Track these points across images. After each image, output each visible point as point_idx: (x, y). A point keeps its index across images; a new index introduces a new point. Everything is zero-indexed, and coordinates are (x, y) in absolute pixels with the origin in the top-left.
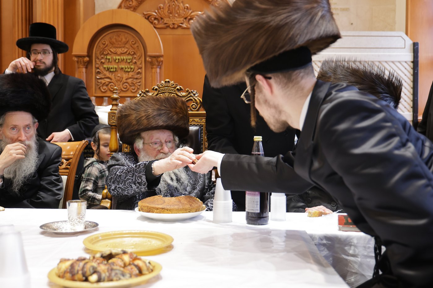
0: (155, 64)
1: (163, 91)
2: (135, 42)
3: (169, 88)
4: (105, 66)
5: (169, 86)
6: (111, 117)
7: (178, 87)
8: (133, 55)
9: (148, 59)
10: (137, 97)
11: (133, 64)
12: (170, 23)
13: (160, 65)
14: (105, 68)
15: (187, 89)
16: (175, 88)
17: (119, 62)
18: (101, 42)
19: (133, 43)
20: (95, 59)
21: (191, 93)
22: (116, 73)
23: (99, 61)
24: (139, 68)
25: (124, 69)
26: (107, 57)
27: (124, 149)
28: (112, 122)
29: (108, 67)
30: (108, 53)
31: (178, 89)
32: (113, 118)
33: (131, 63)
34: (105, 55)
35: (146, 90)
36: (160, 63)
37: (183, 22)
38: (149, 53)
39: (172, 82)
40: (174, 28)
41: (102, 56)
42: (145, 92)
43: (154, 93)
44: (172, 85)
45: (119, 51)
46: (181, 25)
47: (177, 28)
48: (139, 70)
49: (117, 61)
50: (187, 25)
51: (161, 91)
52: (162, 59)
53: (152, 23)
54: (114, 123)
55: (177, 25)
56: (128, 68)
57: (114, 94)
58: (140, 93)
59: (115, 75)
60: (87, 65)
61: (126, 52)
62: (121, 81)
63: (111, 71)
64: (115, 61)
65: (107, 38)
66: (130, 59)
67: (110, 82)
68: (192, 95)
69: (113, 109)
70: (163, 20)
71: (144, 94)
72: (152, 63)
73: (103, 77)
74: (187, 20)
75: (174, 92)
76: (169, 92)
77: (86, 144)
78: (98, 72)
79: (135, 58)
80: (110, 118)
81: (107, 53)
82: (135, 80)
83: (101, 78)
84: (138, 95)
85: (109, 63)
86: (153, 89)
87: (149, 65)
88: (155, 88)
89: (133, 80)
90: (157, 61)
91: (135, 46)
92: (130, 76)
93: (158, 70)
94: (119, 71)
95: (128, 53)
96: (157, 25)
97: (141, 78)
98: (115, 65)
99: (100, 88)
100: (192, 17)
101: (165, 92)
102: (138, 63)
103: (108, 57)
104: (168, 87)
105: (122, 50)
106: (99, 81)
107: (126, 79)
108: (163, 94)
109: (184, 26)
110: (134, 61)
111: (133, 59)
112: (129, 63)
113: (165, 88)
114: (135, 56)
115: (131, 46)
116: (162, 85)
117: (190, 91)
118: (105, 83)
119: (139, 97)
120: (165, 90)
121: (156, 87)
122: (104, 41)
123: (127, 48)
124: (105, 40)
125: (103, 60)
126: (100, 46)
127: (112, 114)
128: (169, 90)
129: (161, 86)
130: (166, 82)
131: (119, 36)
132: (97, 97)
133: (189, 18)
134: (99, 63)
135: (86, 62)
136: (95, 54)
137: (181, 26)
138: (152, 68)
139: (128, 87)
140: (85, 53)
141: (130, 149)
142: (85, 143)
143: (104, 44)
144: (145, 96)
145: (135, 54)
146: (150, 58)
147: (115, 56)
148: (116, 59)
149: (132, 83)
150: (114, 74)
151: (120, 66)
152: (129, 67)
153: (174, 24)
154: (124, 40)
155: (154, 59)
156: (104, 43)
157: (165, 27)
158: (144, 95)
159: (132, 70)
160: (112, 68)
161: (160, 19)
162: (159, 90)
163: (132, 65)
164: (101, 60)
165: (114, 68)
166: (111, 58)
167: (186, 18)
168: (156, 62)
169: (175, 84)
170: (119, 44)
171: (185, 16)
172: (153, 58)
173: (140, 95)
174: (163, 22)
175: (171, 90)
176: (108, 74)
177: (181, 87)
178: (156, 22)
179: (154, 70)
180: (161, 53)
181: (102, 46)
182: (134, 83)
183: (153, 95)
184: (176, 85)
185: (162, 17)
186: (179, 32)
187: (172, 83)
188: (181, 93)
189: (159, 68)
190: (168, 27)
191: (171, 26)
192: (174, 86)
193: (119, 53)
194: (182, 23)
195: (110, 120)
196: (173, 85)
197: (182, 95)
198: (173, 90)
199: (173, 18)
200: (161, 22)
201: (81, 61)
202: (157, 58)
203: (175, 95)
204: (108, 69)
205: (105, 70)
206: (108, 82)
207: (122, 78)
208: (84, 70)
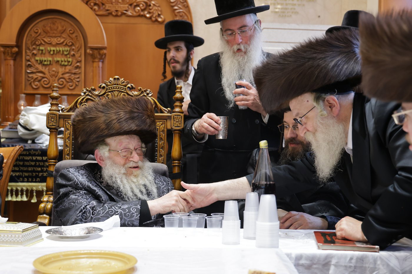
0: (97, 57)
1: (112, 89)
2: (73, 31)
3: (119, 86)
4: (37, 58)
5: (118, 83)
6: (50, 118)
7: (129, 85)
8: (71, 46)
9: (88, 51)
10: (80, 95)
11: (71, 57)
12: (113, 9)
13: (102, 58)
14: (37, 61)
15: (139, 88)
16: (125, 86)
17: (54, 53)
18: (32, 30)
19: (71, 32)
20: (26, 50)
21: (144, 93)
22: (51, 66)
23: (30, 53)
24: (78, 62)
25: (60, 62)
26: (39, 47)
27: (65, 156)
28: (51, 124)
29: (41, 59)
30: (41, 44)
31: (129, 87)
32: (53, 120)
33: (68, 56)
34: (38, 45)
35: (92, 88)
36: (102, 56)
37: (127, 9)
38: (90, 45)
39: (122, 79)
40: (117, 16)
41: (34, 47)
42: (90, 90)
43: (101, 91)
44: (122, 83)
45: (54, 41)
46: (125, 12)
47: (121, 16)
48: (78, 64)
49: (52, 53)
50: (132, 12)
51: (109, 89)
52: (105, 51)
53: (91, 8)
54: (54, 125)
55: (121, 12)
56: (65, 61)
57: (54, 91)
58: (85, 91)
59: (49, 69)
60: (15, 57)
61: (63, 42)
62: (57, 76)
63: (44, 65)
64: (50, 52)
65: (40, 25)
66: (67, 51)
67: (43, 78)
68: (145, 94)
69: (52, 109)
70: (104, 6)
71: (89, 92)
72: (93, 56)
73: (35, 71)
74: (133, 6)
75: (124, 90)
76: (118, 91)
77: (21, 150)
78: (29, 65)
79: (73, 49)
80: (49, 120)
81: (40, 42)
82: (73, 75)
83: (32, 73)
84: (82, 94)
85: (43, 55)
86: (100, 87)
87: (90, 59)
88: (102, 86)
89: (71, 75)
90: (100, 54)
91: (74, 35)
92: (67, 71)
93: (101, 64)
94: (54, 64)
95: (64, 44)
96: (97, 11)
97: (80, 73)
98: (49, 57)
99: (30, 84)
100: (138, 4)
101: (114, 91)
102: (77, 55)
103: (41, 48)
104: (117, 85)
105: (58, 40)
106: (30, 75)
107: (63, 74)
108: (112, 93)
109: (129, 13)
110: (72, 53)
111: (71, 50)
112: (66, 55)
113: (114, 86)
114: (73, 47)
115: (69, 36)
116: (111, 83)
117: (143, 90)
118: (38, 78)
119: (83, 96)
120: (114, 88)
121: (104, 85)
122: (36, 29)
123: (64, 38)
124: (38, 28)
125: (35, 52)
126: (31, 35)
127: (51, 115)
128: (118, 88)
129: (109, 84)
130: (115, 79)
131: (54, 24)
132: (27, 94)
133: (135, 4)
134: (30, 54)
135: (14, 53)
136: (26, 44)
137: (125, 14)
138: (93, 62)
139: (65, 83)
140: (14, 43)
141: (73, 156)
142: (20, 148)
143: (37, 33)
144: (91, 95)
145: (73, 44)
146: (92, 51)
147: (50, 47)
148: (51, 51)
149: (69, 78)
150: (47, 68)
151: (55, 59)
152: (66, 59)
153: (117, 11)
154: (60, 28)
155: (96, 52)
156: (36, 31)
157: (107, 14)
158: (89, 94)
159: (70, 64)
160: (45, 61)
161: (101, 4)
162: (107, 88)
163: (69, 58)
164: (32, 50)
165: (48, 61)
166: (45, 49)
167: (131, 5)
168: (98, 55)
169: (125, 82)
170: (54, 33)
171: (131, 2)
172: (95, 50)
173: (85, 93)
174: (105, 8)
175: (121, 89)
176: (40, 68)
177: (132, 85)
178: (96, 7)
179: (95, 64)
180: (104, 44)
181: (34, 35)
182: (72, 78)
183: (99, 93)
184: (127, 83)
185: (104, 2)
186: (123, 20)
187: (122, 81)
188: (133, 92)
189: (101, 61)
190: (111, 14)
191: (113, 13)
192: (124, 84)
193: (54, 44)
194: (126, 11)
195: (49, 122)
196: (124, 82)
197: (133, 94)
198: (123, 88)
199: (116, 4)
200: (101, 8)
201: (8, 52)
202: (99, 50)
203: (126, 94)
204: (41, 62)
205: (38, 62)
206: (41, 77)
207: (58, 73)
208: (12, 62)
